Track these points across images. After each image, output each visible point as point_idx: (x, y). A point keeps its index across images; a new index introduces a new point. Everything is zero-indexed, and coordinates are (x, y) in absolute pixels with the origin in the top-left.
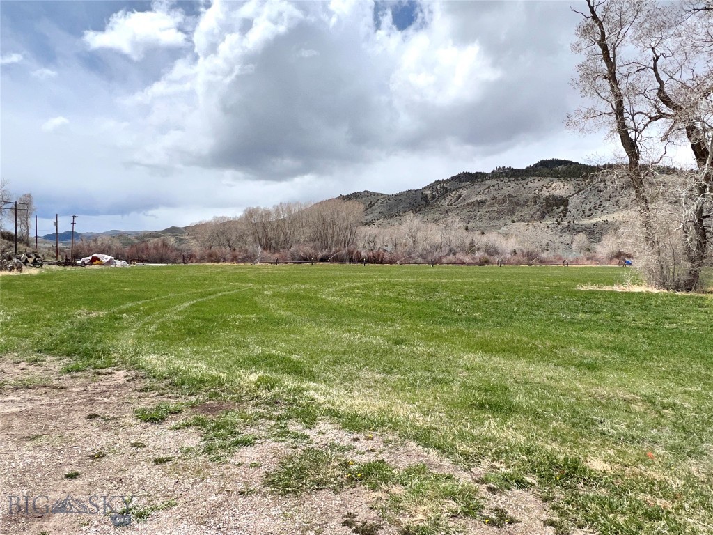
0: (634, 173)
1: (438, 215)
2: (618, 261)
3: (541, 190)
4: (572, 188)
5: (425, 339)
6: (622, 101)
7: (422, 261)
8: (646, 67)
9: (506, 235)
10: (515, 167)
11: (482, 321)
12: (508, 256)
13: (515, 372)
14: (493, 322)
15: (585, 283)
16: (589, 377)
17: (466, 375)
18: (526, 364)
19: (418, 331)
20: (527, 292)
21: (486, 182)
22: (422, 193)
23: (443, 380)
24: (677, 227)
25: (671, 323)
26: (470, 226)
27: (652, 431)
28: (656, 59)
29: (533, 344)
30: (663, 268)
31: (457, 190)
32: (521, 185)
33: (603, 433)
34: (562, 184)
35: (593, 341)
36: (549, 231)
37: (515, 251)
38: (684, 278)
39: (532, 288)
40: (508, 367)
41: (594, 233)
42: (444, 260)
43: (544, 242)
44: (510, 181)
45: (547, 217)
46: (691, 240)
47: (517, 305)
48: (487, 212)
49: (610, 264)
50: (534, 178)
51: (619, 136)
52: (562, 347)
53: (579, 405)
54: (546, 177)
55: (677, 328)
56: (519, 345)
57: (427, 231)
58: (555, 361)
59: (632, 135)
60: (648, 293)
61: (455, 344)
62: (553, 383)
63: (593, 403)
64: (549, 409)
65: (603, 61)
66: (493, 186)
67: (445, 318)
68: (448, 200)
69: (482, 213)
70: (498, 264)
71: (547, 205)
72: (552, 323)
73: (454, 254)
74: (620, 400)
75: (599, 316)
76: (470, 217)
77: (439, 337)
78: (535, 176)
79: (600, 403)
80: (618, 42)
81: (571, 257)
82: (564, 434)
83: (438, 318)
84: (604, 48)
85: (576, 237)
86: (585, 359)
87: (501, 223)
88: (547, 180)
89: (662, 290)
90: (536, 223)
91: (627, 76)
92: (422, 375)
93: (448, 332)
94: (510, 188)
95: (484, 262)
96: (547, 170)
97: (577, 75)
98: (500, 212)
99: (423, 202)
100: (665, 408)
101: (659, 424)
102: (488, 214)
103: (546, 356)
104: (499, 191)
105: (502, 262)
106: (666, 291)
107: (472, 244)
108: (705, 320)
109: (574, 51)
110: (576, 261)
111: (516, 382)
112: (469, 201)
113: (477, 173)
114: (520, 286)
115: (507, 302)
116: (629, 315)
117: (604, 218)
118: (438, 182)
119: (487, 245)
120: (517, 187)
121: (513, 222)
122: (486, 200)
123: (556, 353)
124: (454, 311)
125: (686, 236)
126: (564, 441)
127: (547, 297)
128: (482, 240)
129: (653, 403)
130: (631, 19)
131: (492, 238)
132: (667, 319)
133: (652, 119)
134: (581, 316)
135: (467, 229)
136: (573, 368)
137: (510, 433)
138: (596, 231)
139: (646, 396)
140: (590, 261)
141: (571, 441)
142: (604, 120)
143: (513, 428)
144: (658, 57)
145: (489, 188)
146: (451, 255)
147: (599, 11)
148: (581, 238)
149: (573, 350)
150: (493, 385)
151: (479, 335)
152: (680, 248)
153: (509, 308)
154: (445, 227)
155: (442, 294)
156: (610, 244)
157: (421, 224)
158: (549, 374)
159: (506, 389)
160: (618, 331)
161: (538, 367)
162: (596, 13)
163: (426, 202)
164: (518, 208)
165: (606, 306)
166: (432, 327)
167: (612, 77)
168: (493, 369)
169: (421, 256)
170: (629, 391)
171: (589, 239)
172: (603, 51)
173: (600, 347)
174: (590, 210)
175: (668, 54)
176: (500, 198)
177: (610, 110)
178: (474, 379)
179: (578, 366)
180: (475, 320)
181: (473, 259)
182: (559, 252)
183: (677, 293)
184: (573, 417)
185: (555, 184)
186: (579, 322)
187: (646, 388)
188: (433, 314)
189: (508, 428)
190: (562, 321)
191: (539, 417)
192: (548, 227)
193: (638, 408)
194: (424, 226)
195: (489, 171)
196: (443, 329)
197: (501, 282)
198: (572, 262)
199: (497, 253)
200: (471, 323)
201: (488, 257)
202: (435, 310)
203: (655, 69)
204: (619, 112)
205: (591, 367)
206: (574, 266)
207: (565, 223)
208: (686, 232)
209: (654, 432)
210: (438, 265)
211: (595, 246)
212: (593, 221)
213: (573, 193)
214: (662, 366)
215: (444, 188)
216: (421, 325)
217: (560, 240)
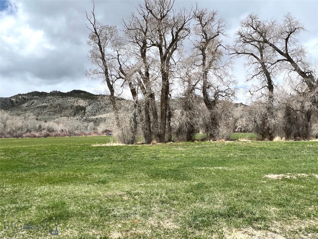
0: (112, 98)
1: (20, 112)
2: (106, 133)
3: (74, 103)
4: (87, 103)
5: (11, 183)
6: (107, 69)
7: (10, 136)
8: (115, 58)
9: (58, 123)
10: (62, 92)
11: (47, 166)
12: (59, 132)
13: (68, 192)
14: (54, 166)
15: (95, 143)
16: (104, 187)
17: (40, 200)
18: (73, 187)
19: (7, 178)
20: (70, 149)
21: (48, 97)
22: (10, 100)
23: (24, 207)
24: (128, 120)
25: (129, 157)
26: (39, 118)
27: (133, 208)
28: (118, 56)
29: (76, 175)
30: (124, 135)
31: (31, 99)
32: (65, 100)
33: (115, 216)
34: (83, 101)
35: (102, 169)
36: (78, 121)
37: (62, 130)
38: (131, 139)
39: (72, 147)
40: (64, 190)
41: (97, 122)
42: (24, 135)
43: (76, 126)
44: (59, 98)
45: (77, 115)
46: (132, 125)
47: (66, 156)
48: (47, 111)
49: (103, 135)
50: (70, 97)
51: (106, 83)
52: (90, 174)
53: (101, 203)
54: (76, 97)
55: (132, 159)
56: (68, 177)
57: (13, 120)
58: (87, 182)
59: (111, 83)
60: (119, 146)
61: (32, 182)
62: (88, 194)
63: (107, 201)
64: (88, 210)
65: (100, 51)
66: (51, 99)
67: (25, 167)
68: (26, 104)
69: (45, 112)
70: (54, 137)
71: (76, 109)
72: (83, 163)
73: (30, 132)
74: (118, 196)
75: (103, 157)
76: (39, 114)
77: (22, 179)
78: (71, 96)
79: (110, 200)
80: (105, 45)
81: (88, 132)
82: (97, 222)
83: (21, 168)
84: (100, 46)
85: (89, 124)
86: (101, 178)
87: (55, 117)
88: (76, 99)
89: (124, 144)
90: (72, 118)
91: (108, 59)
92: (9, 207)
93: (27, 176)
94: (60, 101)
95: (47, 136)
96: (76, 94)
97: (90, 55)
98: (54, 111)
99: (11, 104)
100: (135, 195)
101: (135, 204)
102: (49, 113)
103: (83, 180)
104: (54, 102)
105: (56, 135)
106: (125, 145)
107: (40, 127)
108: (140, 155)
109: (88, 45)
110: (90, 134)
111: (69, 198)
112: (38, 106)
113: (42, 92)
114: (66, 146)
115: (60, 155)
116: (114, 156)
117: (100, 116)
118: (20, 95)
119: (48, 127)
120: (63, 101)
121: (61, 116)
122: (48, 105)
123: (87, 178)
124: (31, 163)
125: (131, 123)
126: (98, 226)
127: (80, 150)
128: (45, 125)
129: (131, 194)
130: (110, 38)
131: (51, 124)
132: (128, 156)
133: (117, 78)
134: (96, 158)
135: (37, 119)
136: (96, 184)
137: (69, 232)
138: (97, 121)
139: (127, 192)
140: (95, 134)
141: (101, 225)
142: (101, 75)
143: (70, 228)
144: (119, 55)
145: (49, 100)
146: (28, 133)
147: (98, 31)
148: (91, 124)
149: (95, 175)
150: (57, 203)
151: (46, 174)
152: (129, 128)
153: (62, 158)
154: (25, 118)
155: (23, 154)
156: (103, 127)
157: (9, 116)
158: (85, 190)
159: (64, 204)
160: (112, 163)
161: (80, 187)
162: (97, 31)
163: (13, 104)
164: (64, 110)
165: (105, 153)
166: (16, 174)
167: (103, 59)
168: (56, 193)
169: (9, 133)
170: (121, 191)
171: (94, 124)
172: (100, 47)
173: (106, 171)
174: (94, 113)
175: (122, 55)
176: (54, 105)
177: (103, 71)
178: (45, 202)
179: (98, 183)
180: (44, 166)
181: (41, 134)
182: (83, 130)
183: (129, 145)
184: (100, 211)
185: (80, 101)
186: (96, 161)
187: (127, 188)
188: (17, 166)
189: (68, 228)
190: (88, 162)
191: (84, 216)
192: (77, 119)
193: (125, 198)
194: (11, 117)
195: (49, 92)
196: (24, 174)
197: (57, 145)
198: (88, 135)
199: (53, 131)
200: (41, 168)
201: (49, 133)
202: (18, 163)
203: (118, 59)
204: (106, 73)
205: (104, 182)
206: (89, 136)
207: (85, 118)
208: (131, 122)
209: (134, 208)
210: (20, 138)
211: (97, 128)
212: (96, 117)
213: (87, 105)
214: (130, 176)
215: (23, 98)
216: (9, 174)
217: (83, 125)
